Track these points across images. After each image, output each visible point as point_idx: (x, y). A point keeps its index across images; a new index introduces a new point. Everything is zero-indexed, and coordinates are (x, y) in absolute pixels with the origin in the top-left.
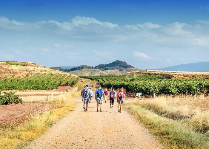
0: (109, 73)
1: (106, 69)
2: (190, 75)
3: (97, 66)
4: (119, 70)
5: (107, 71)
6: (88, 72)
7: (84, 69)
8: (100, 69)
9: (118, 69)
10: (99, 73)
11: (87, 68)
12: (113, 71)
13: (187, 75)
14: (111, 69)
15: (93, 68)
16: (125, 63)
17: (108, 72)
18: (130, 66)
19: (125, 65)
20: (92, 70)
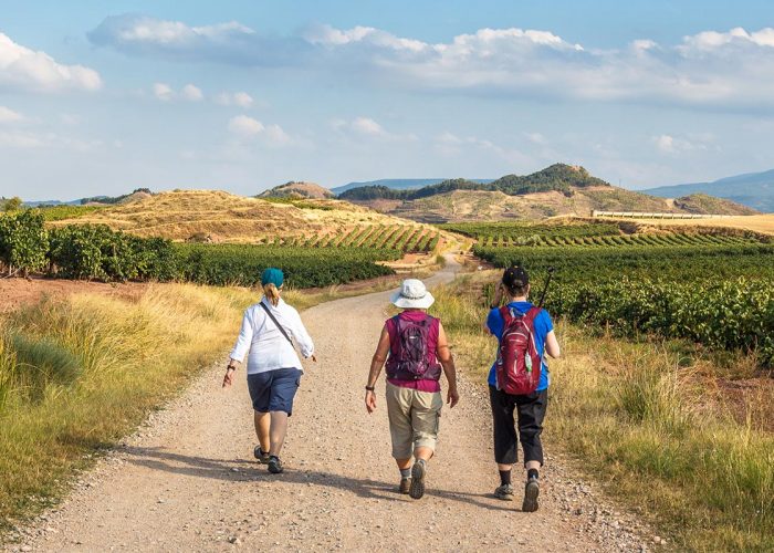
0: (533, 203)
1: (522, 192)
2: (673, 226)
3: (497, 182)
4: (563, 195)
5: (526, 196)
6: (468, 202)
7: (458, 191)
8: (504, 191)
9: (559, 190)
10: (503, 203)
11: (466, 188)
12: (544, 196)
13: (668, 226)
14: (539, 191)
15: (482, 187)
16: (582, 170)
17: (528, 201)
18: (597, 182)
19: (580, 179)
20: (480, 195)
